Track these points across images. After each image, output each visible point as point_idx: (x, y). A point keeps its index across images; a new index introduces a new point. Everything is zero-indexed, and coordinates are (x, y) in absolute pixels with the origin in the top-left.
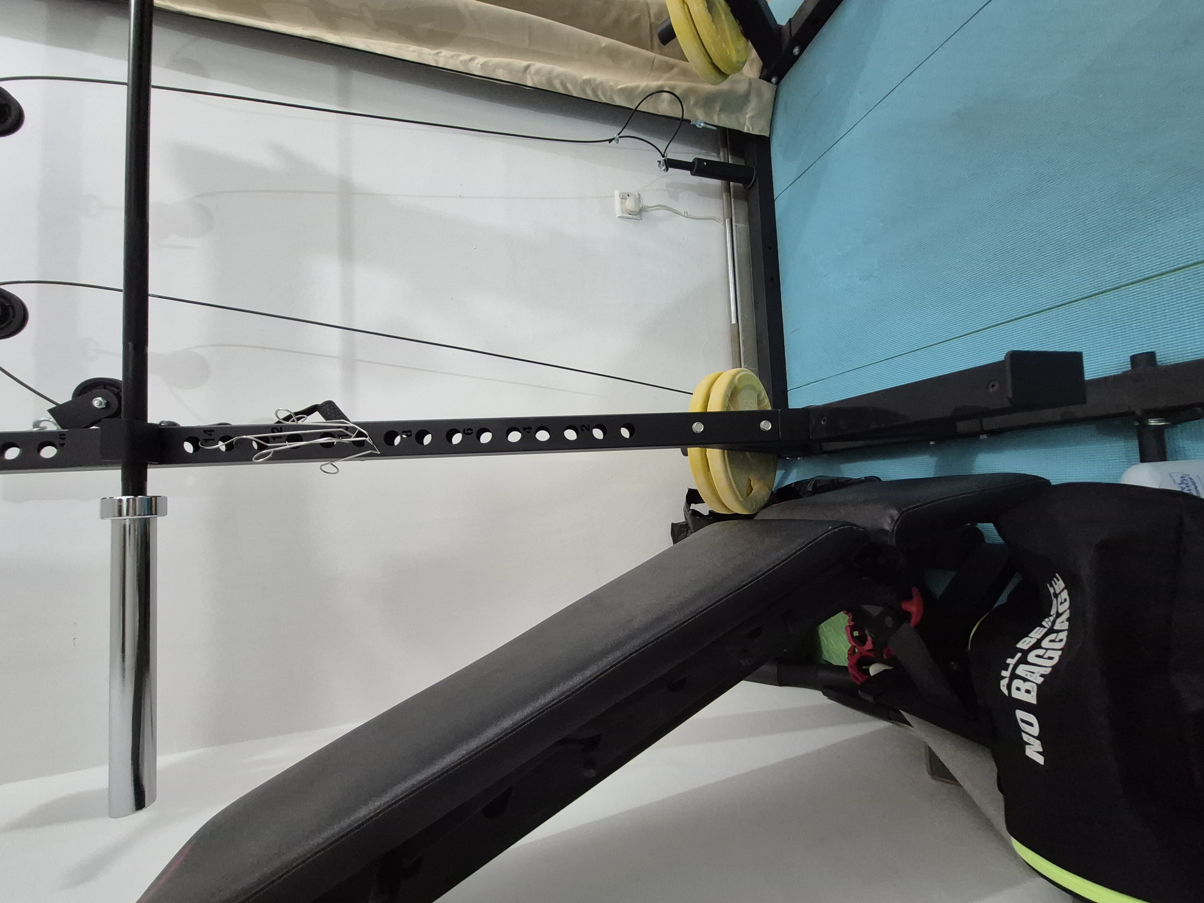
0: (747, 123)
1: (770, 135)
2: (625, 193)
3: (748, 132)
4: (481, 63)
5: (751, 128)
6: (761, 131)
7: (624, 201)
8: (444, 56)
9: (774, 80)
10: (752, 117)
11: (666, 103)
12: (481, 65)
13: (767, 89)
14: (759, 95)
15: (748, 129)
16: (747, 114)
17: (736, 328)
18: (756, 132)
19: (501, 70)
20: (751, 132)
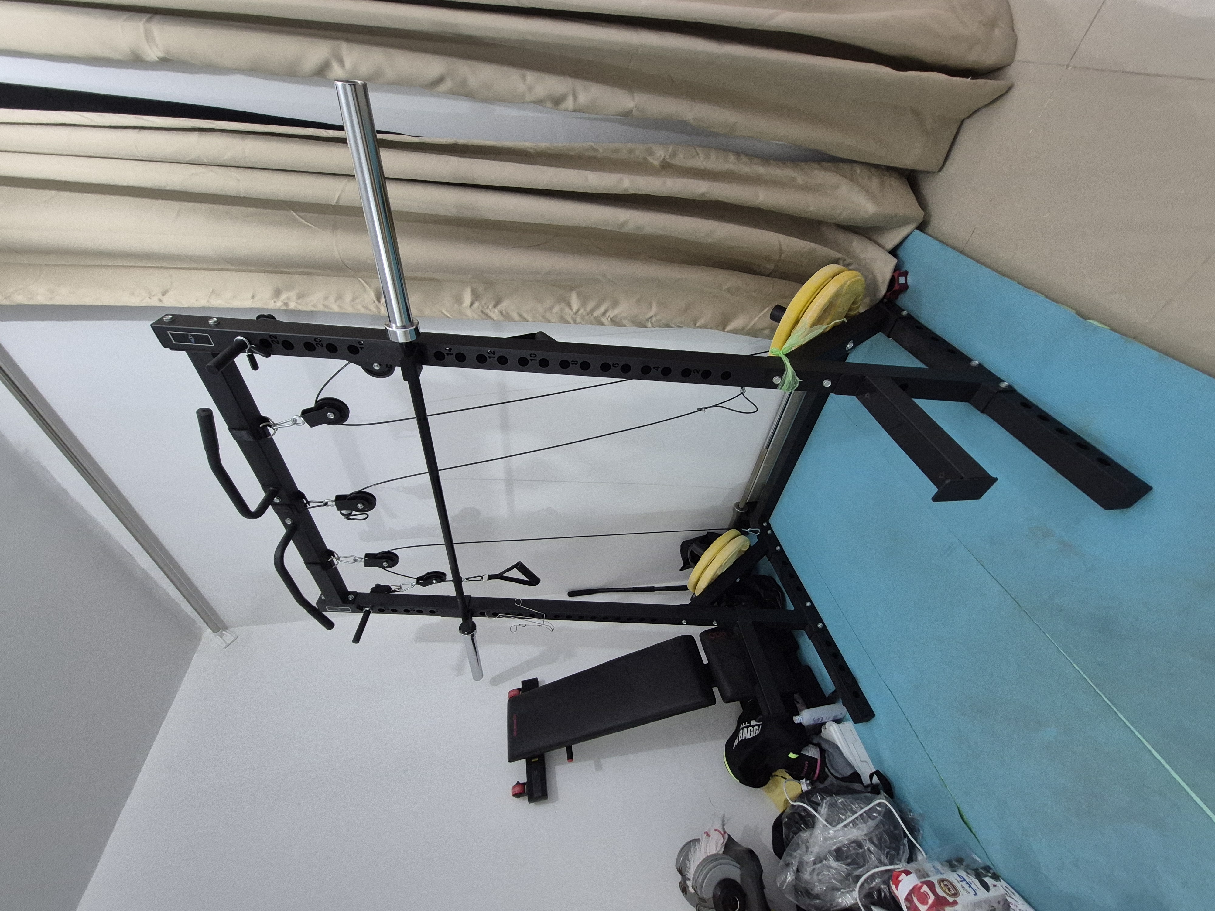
8: (582, 314)
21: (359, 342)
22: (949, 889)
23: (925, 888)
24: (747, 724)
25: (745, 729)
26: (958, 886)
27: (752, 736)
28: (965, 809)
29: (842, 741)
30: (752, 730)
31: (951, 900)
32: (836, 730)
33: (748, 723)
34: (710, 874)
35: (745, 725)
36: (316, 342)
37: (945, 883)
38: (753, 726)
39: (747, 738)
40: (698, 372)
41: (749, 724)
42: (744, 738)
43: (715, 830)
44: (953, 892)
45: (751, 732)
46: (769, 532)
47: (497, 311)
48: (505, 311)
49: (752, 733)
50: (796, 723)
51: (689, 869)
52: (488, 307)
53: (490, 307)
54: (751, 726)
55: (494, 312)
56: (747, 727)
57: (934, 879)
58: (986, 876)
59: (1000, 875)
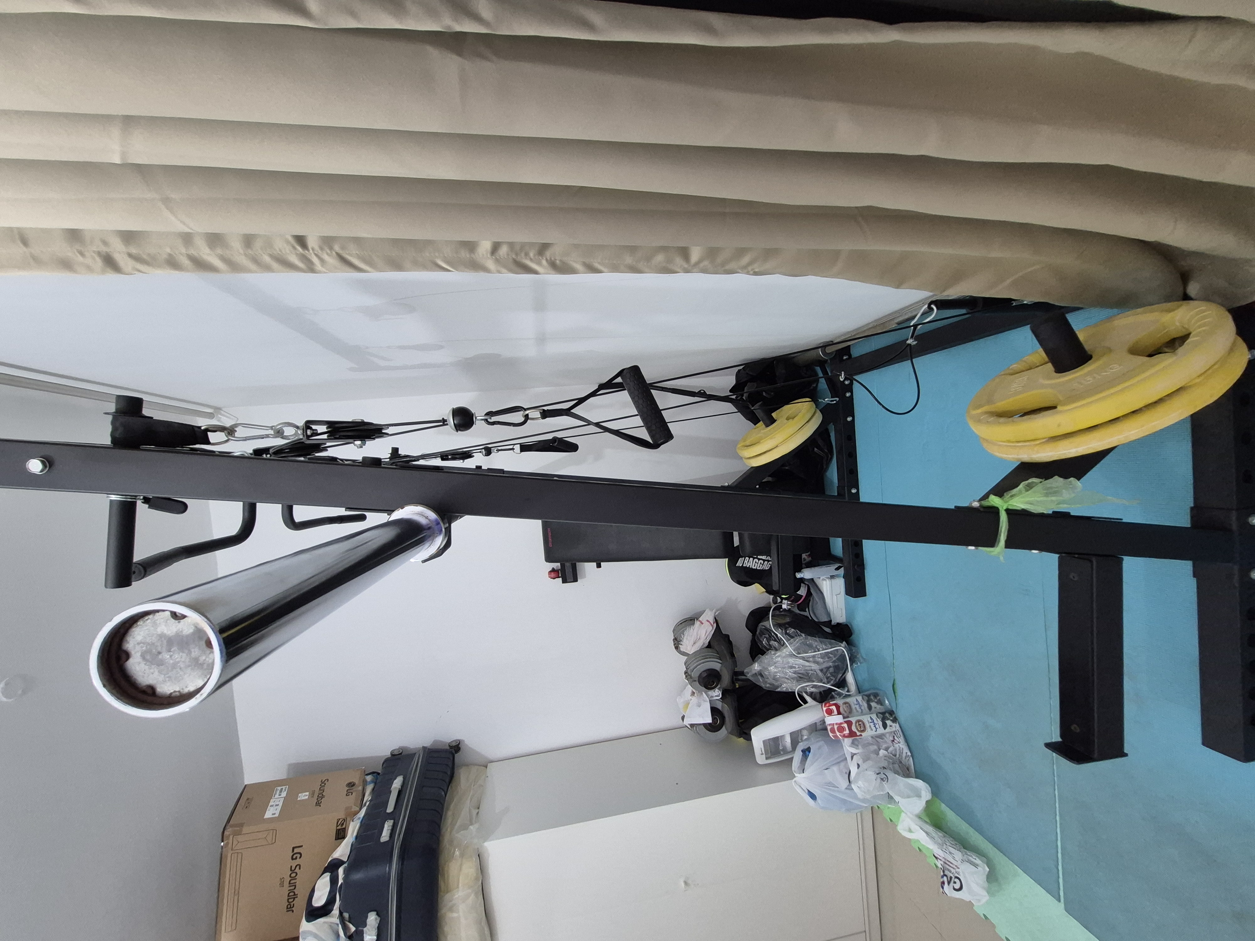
22: (860, 727)
23: (845, 725)
25: (751, 559)
26: (867, 725)
27: (755, 568)
28: (897, 682)
29: (828, 589)
30: (757, 562)
31: (858, 734)
32: (828, 585)
34: (699, 666)
35: (752, 557)
37: (860, 723)
38: (759, 559)
39: (751, 567)
42: (748, 566)
43: (708, 621)
44: (862, 729)
46: (848, 395)
47: (544, 262)
48: (561, 261)
49: (756, 564)
50: (798, 577)
51: (683, 639)
52: (527, 254)
53: (532, 255)
54: (757, 558)
55: (539, 263)
56: (754, 558)
57: (853, 720)
58: (888, 719)
59: (898, 719)
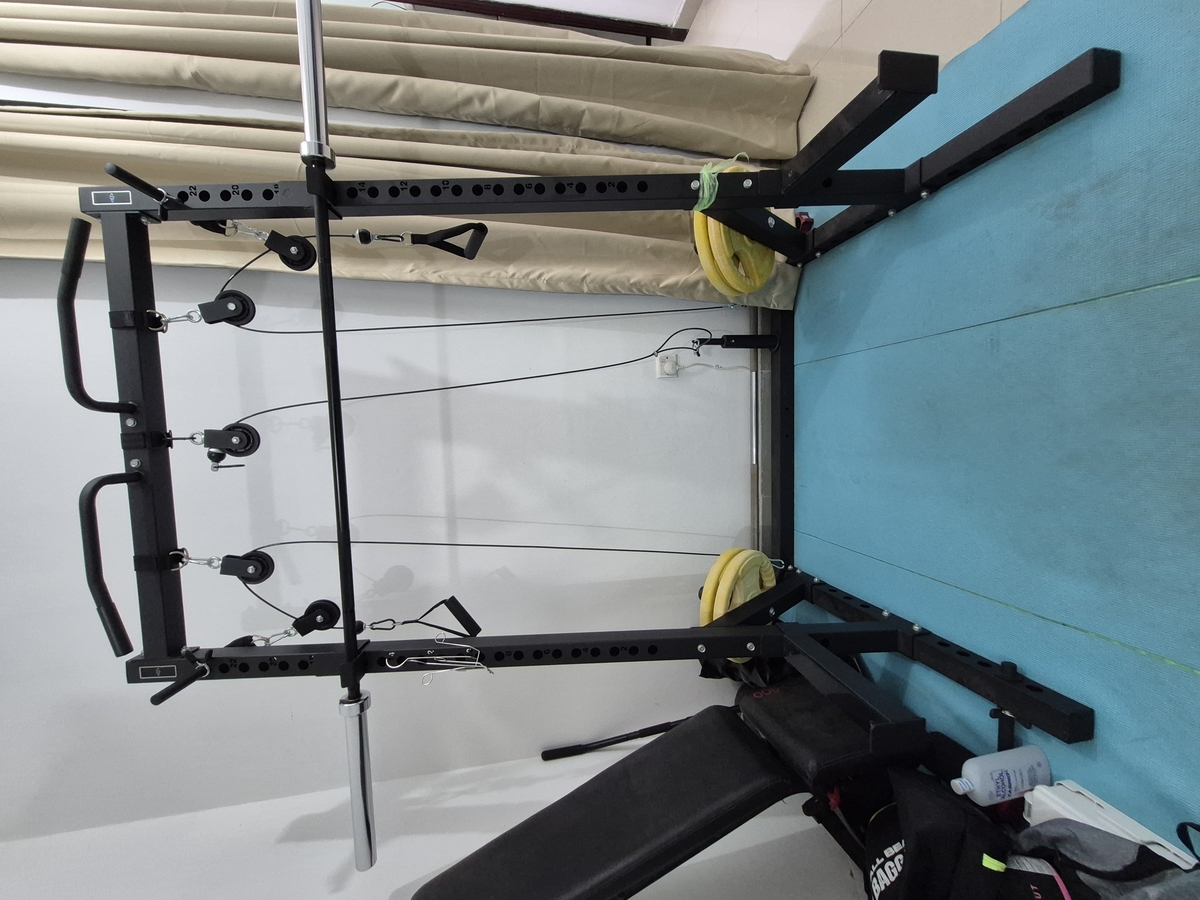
0: (773, 301)
1: (794, 309)
2: (664, 357)
3: (774, 308)
4: (547, 279)
5: (776, 306)
6: (785, 307)
7: (663, 364)
8: (518, 278)
9: (799, 265)
10: (778, 297)
11: (701, 293)
12: (547, 281)
13: (792, 273)
14: (785, 278)
15: (774, 306)
16: (773, 294)
17: (756, 468)
18: (781, 308)
19: (562, 283)
20: (776, 308)
21: (275, 185)
24: (879, 862)
25: (880, 871)
27: (896, 874)
30: (892, 865)
33: (880, 859)
35: (877, 866)
36: (233, 190)
38: (892, 859)
39: (888, 884)
40: (614, 186)
41: (882, 860)
42: (883, 888)
45: (892, 871)
47: (436, 275)
49: (894, 870)
52: (427, 273)
54: (887, 860)
56: (882, 866)
